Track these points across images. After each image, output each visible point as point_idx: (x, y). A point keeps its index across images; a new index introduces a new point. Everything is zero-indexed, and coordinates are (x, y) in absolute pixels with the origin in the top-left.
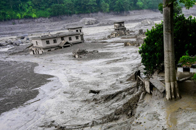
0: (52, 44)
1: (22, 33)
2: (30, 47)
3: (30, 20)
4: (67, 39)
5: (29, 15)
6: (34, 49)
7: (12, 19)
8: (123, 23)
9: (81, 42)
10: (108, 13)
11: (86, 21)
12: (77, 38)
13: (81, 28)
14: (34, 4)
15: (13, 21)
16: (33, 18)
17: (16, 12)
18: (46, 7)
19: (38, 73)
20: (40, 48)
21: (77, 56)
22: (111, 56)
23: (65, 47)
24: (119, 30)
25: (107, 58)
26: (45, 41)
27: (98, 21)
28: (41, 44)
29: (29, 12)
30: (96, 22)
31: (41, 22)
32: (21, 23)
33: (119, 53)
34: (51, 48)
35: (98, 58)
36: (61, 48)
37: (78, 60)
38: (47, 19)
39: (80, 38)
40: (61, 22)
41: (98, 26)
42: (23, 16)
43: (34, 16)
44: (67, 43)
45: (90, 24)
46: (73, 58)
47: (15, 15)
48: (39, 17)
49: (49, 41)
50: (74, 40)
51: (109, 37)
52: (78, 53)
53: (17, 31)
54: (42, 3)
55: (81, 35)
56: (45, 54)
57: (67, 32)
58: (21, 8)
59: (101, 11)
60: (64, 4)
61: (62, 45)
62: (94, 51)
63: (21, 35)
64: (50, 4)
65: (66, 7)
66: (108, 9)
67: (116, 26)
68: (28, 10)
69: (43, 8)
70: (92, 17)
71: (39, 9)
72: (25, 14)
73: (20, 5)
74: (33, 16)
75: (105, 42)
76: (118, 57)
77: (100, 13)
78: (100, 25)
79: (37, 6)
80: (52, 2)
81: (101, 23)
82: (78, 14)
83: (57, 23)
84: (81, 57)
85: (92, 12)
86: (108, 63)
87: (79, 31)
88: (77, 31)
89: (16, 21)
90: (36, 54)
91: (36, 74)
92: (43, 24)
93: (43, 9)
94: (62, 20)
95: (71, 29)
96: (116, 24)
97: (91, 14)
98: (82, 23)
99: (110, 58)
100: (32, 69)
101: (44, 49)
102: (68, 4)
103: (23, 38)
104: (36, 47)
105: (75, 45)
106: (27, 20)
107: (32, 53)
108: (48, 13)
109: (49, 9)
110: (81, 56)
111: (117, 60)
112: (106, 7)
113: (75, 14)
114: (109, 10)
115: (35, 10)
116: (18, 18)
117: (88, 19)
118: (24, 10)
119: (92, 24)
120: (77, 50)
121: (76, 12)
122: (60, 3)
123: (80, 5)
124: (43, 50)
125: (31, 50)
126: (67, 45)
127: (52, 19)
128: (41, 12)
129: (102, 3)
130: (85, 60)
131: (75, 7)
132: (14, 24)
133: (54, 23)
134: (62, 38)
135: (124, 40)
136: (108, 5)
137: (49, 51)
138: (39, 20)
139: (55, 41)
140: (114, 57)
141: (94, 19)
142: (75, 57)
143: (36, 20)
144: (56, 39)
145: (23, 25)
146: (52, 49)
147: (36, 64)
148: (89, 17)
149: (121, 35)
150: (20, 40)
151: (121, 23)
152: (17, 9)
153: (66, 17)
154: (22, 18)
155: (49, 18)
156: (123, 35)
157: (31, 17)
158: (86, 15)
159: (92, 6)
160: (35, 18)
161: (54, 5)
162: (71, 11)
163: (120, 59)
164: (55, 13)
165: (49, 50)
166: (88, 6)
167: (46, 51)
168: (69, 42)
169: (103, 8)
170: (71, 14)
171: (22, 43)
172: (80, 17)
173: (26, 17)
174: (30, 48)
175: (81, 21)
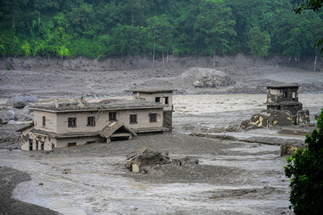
0: (82, 127)
1: (24, 93)
2: (25, 129)
3: (52, 62)
4: (124, 120)
5: (53, 47)
6: (33, 137)
7: (7, 55)
8: (295, 88)
9: (161, 132)
10: (265, 58)
11: (198, 76)
12: (153, 118)
13: (171, 92)
14: (70, 21)
15: (9, 60)
16: (59, 57)
17: (22, 39)
18: (99, 32)
19: (20, 199)
20: (49, 136)
21: (136, 168)
22: (232, 180)
23: (113, 139)
24: (279, 107)
25: (218, 182)
26: (65, 119)
27: (232, 78)
28: (55, 125)
29: (53, 42)
30: (226, 82)
31: (77, 68)
32: (29, 67)
33: (258, 172)
34: (78, 138)
35: (190, 178)
36: (104, 140)
37: (137, 178)
38: (95, 61)
39: (160, 120)
40: (130, 74)
41: (229, 92)
42: (36, 50)
43: (63, 51)
44: (122, 129)
45: (207, 86)
46: (127, 172)
47: (18, 46)
48: (77, 56)
49: (75, 120)
50: (143, 122)
51: (245, 126)
52: (140, 158)
53: (13, 87)
54: (92, 22)
55: (165, 113)
56: (59, 153)
57: (130, 100)
58: (36, 29)
59: (247, 52)
60: (146, 26)
61: (108, 134)
62: (186, 159)
63: (19, 98)
64: (111, 25)
65: (149, 35)
66: (265, 48)
67: (273, 97)
68: (51, 36)
69: (91, 32)
70: (217, 65)
71: (81, 35)
72: (42, 45)
73: (34, 22)
74: (61, 53)
75: (228, 138)
76: (250, 183)
77: (241, 58)
78: (236, 92)
79: (77, 29)
80: (118, 21)
81: (239, 84)
82: (180, 55)
83: (119, 74)
84: (146, 172)
85: (221, 55)
86: (216, 197)
87: (163, 101)
88: (157, 100)
89: (17, 61)
90: (36, 150)
91: (15, 201)
92: (81, 75)
93: (91, 37)
94: (133, 67)
95: (141, 93)
96: (274, 92)
97: (216, 59)
98: (186, 81)
99: (228, 183)
100: (11, 187)
101: (58, 139)
102: (158, 27)
103: (20, 106)
104: (39, 131)
105: (143, 138)
106: (44, 62)
107: (25, 146)
108: (101, 48)
109: (106, 37)
110: (148, 168)
111: (245, 192)
112: (261, 42)
113: (170, 54)
114: (270, 50)
115: (69, 37)
116: (22, 55)
117: (203, 72)
118: (41, 36)
119: (214, 86)
120: (141, 151)
121: (176, 51)
122: (137, 24)
123: (189, 31)
124: (55, 142)
125: (26, 138)
126: (121, 135)
127: (107, 63)
128: (83, 43)
129: (251, 30)
130: (157, 180)
131: (176, 35)
132: (10, 67)
133: (110, 75)
134: (113, 115)
135: (285, 138)
136: (268, 37)
137: (70, 145)
138: (74, 62)
139: (91, 122)
140: (240, 183)
141: (220, 73)
142: (130, 168)
143: (66, 63)
144: (96, 116)
145: (31, 73)
146: (80, 143)
147: (25, 177)
148: (208, 65)
149: (283, 122)
150: (13, 112)
151: (288, 91)
152: (25, 31)
153: (145, 61)
154: (31, 56)
155: (101, 60)
156: (287, 123)
157: (54, 55)
158: (202, 60)
159: (221, 36)
160: (65, 58)
161: (120, 27)
162: (161, 47)
163: (254, 191)
164: (118, 49)
165: (71, 141)
166: (210, 36)
167: (64, 144)
168: (129, 126)
169: (252, 43)
170: (159, 55)
171: (16, 119)
172: (183, 63)
173: (42, 54)
174: (25, 134)
175: (184, 75)
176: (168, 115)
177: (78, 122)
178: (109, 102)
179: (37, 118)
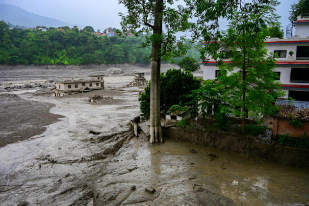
0: (73, 88)
1: (53, 77)
2: (53, 89)
3: (62, 66)
4: (87, 85)
5: (62, 62)
6: (56, 92)
7: (46, 64)
8: (143, 74)
9: (100, 89)
10: (134, 64)
11: (113, 71)
12: (97, 84)
13: (103, 76)
14: (68, 53)
15: (46, 66)
16: (64, 65)
17: (51, 59)
18: (78, 56)
19: (52, 113)
20: (62, 91)
21: (92, 101)
22: (123, 103)
23: (84, 92)
24: (138, 80)
25: (119, 104)
26: (67, 85)
27: (124, 71)
28: (63, 88)
29: (62, 59)
30: (122, 72)
31: (71, 68)
32: (54, 68)
33: (132, 101)
34: (72, 92)
35: (111, 103)
36: (81, 92)
37: (92, 104)
38: (77, 66)
39: (100, 85)
40: (90, 70)
41: (123, 76)
42: (56, 62)
43: (66, 63)
44: (87, 88)
45: (115, 74)
46: (89, 102)
47: (49, 61)
48: (71, 64)
49: (70, 86)
50: (94, 86)
51: (128, 86)
52: (93, 98)
53: (48, 75)
54: (75, 53)
55: (101, 83)
56: (66, 97)
57: (89, 79)
58: (56, 55)
59: (128, 62)
60: (94, 53)
61: (82, 90)
62: (109, 98)
63: (51, 79)
64: (83, 54)
65: (96, 57)
66: (134, 61)
67: (136, 77)
68: (61, 58)
69: (75, 56)
70: (119, 67)
71: (72, 57)
72: (58, 61)
73: (55, 53)
74: (65, 63)
75: (122, 90)
76: (129, 104)
77: (126, 65)
78: (125, 75)
79: (70, 55)
80: (84, 52)
81: (126, 73)
82: (106, 64)
83: (86, 70)
84: (96, 102)
85: (119, 63)
86: (118, 109)
87: (100, 79)
88: (99, 78)
89: (49, 66)
90: (58, 96)
91: (50, 113)
92: (73, 71)
93: (75, 58)
94: (91, 68)
95: (93, 76)
96: (136, 75)
97: (118, 65)
98: (109, 72)
99: (122, 104)
100: (49, 109)
101: (65, 92)
102: (99, 54)
103: (52, 82)
104: (58, 90)
105: (94, 91)
106: (59, 66)
107: (54, 95)
108: (79, 61)
109: (81, 58)
110: (96, 101)
111: (128, 107)
112: (133, 59)
113: (103, 63)
114: (136, 62)
115: (68, 58)
116: (51, 64)
117: (114, 69)
118: (57, 57)
119: (118, 74)
120: (93, 95)
121: (105, 62)
122: (91, 53)
123: (109, 56)
124: (64, 93)
125: (54, 92)
126: (87, 90)
127: (81, 67)
128: (73, 60)
129: (129, 56)
130: (99, 104)
131: (105, 57)
132: (47, 68)
133: (83, 71)
134: (84, 84)
135: (141, 89)
136: (135, 58)
137: (69, 94)
138: (70, 66)
139: (76, 86)
140: (126, 104)
141: (120, 69)
142: (90, 101)
143: (67, 67)
144: (78, 84)
145: (55, 70)
146: (73, 93)
147: (54, 105)
148: (116, 67)
149: (140, 85)
150: (49, 84)
151: (141, 74)
152: (52, 56)
153: (94, 66)
154: (54, 64)
155: (80, 66)
156: (141, 85)
157: (63, 64)
158: (114, 65)
159: (120, 57)
160: (67, 65)
161: (85, 54)
162: (100, 61)
163: (130, 107)
164: (85, 61)
165: (70, 93)
166: (116, 57)
167: (67, 94)
168: (89, 87)
169: (130, 59)
170: (99, 64)
171: (50, 86)
172: (107, 66)
173: (58, 64)
174: (53, 91)
175: (108, 70)
176: (102, 84)
177: (72, 87)
178: (82, 79)
179: (57, 85)
